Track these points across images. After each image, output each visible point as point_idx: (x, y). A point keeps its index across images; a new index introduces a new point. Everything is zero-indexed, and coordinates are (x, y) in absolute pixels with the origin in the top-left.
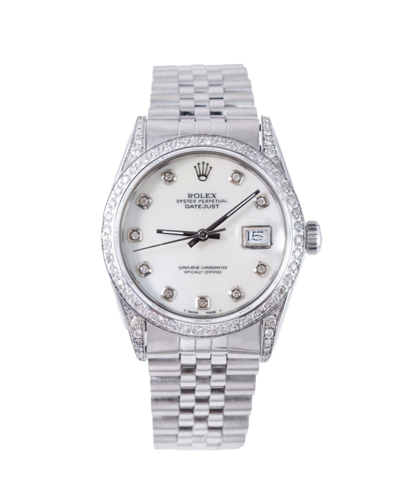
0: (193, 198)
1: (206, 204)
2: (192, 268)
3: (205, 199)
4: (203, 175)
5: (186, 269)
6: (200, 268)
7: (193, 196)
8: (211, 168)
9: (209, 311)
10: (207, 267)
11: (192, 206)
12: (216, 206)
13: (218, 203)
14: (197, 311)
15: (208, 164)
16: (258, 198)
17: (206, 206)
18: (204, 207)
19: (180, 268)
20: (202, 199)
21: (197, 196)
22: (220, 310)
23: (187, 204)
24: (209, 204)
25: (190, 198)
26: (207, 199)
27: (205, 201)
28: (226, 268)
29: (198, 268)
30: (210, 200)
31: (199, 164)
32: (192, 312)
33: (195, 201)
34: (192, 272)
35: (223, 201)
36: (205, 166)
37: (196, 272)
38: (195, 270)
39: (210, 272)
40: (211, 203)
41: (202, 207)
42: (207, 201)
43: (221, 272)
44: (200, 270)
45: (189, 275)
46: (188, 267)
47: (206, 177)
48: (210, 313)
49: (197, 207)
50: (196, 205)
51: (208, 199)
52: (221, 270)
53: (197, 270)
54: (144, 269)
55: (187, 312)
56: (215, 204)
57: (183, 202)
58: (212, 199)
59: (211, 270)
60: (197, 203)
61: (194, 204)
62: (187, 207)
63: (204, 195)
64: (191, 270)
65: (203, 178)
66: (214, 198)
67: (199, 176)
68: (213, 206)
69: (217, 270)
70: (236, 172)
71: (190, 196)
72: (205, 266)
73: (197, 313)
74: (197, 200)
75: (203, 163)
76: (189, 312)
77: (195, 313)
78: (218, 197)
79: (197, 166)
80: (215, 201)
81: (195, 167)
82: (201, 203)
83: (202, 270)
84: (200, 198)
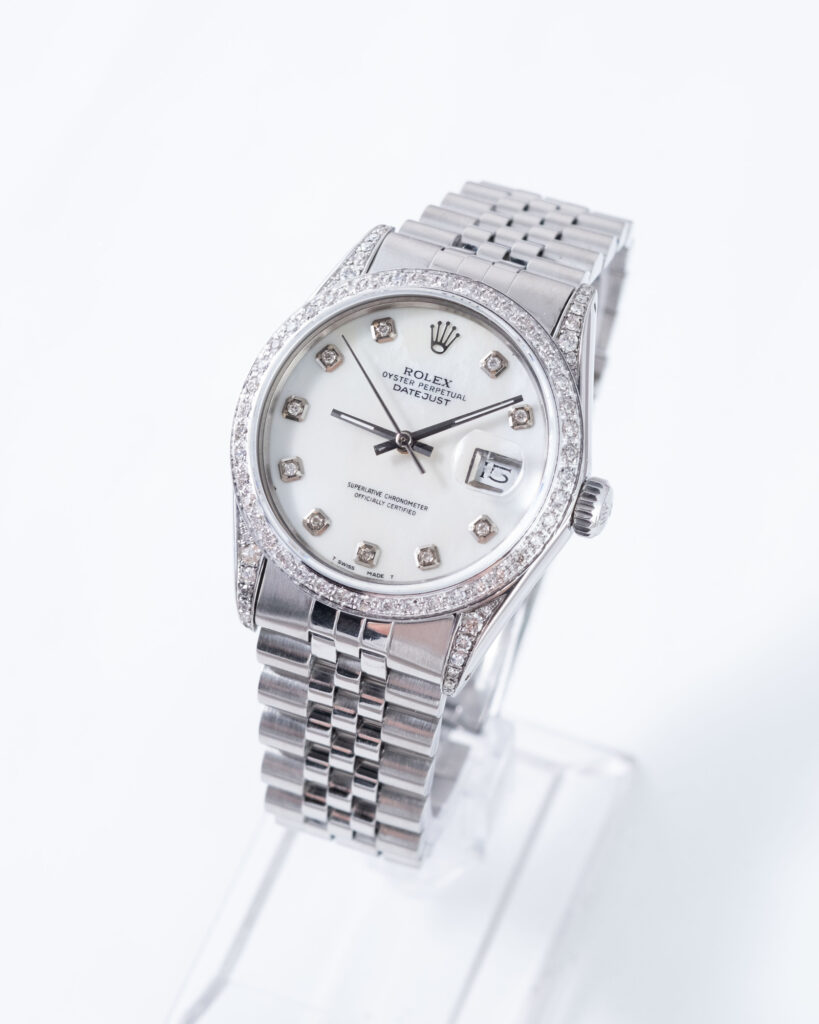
0: (412, 377)
1: (430, 393)
2: (370, 491)
3: (430, 384)
4: (440, 344)
5: (360, 491)
6: (383, 495)
7: (412, 374)
8: (458, 335)
9: (372, 571)
10: (394, 498)
11: (405, 390)
12: (444, 402)
13: (449, 398)
14: (353, 564)
15: (454, 328)
16: (517, 409)
17: (428, 397)
18: (425, 396)
19: (351, 485)
20: (425, 382)
21: (419, 375)
22: (392, 576)
23: (398, 383)
24: (435, 395)
25: (407, 376)
26: (434, 385)
27: (429, 388)
28: (426, 508)
29: (379, 494)
30: (440, 389)
31: (440, 323)
32: (344, 564)
33: (412, 383)
34: (367, 499)
35: (459, 397)
36: (450, 329)
37: (374, 501)
38: (373, 496)
39: (396, 507)
40: (438, 394)
41: (421, 395)
42: (432, 389)
43: (414, 513)
44: (382, 498)
45: (362, 501)
46: (363, 488)
47: (446, 348)
48: (374, 575)
49: (414, 393)
50: (412, 390)
51: (436, 386)
52: (417, 510)
53: (377, 498)
54: (291, 470)
55: (336, 562)
56: (445, 397)
57: (393, 377)
58: (442, 388)
59: (399, 504)
60: (415, 387)
61: (409, 387)
62: (397, 388)
63: (431, 378)
64: (368, 494)
65: (439, 348)
66: (445, 387)
67: (434, 343)
68: (440, 401)
69: (409, 507)
70: (498, 355)
71: (407, 371)
72: (392, 494)
73: (353, 568)
74: (417, 382)
75: (448, 323)
76: (340, 562)
77: (349, 567)
78: (454, 388)
79: (436, 326)
80: (446, 393)
81: (432, 326)
82: (421, 389)
83: (384, 500)
84: (422, 381)
